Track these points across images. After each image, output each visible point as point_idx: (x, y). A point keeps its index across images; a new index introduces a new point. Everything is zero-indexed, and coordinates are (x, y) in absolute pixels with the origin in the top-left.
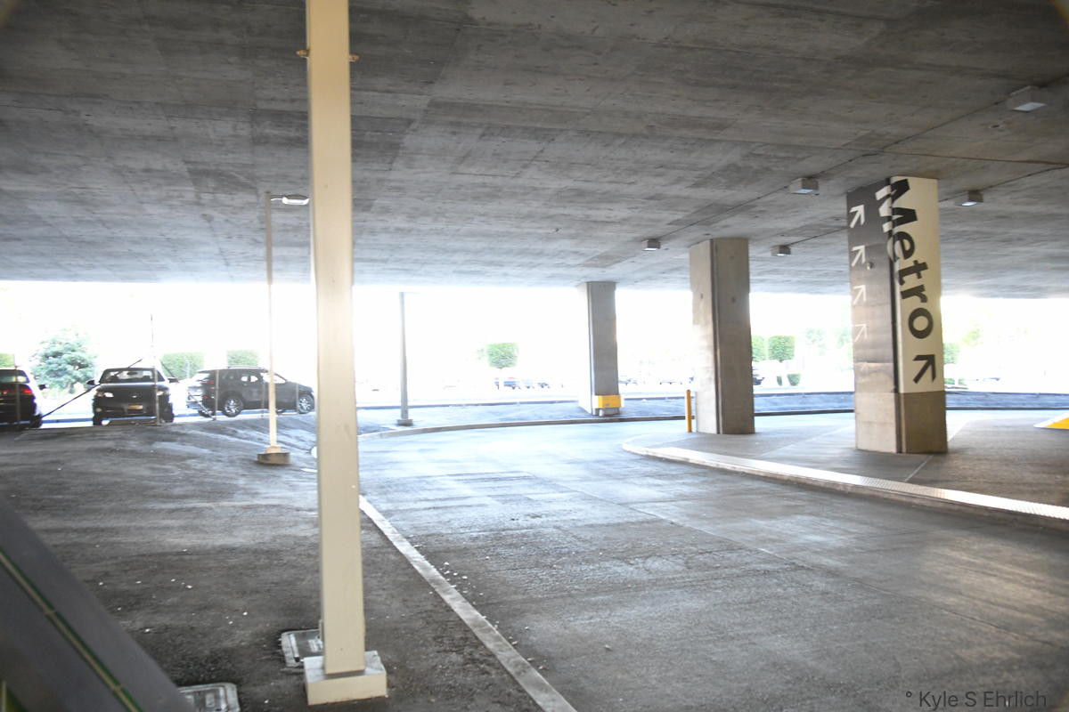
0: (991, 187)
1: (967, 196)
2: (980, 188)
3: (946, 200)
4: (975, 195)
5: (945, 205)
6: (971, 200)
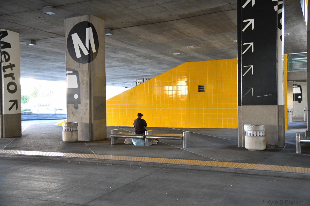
0: (39, 39)
1: (30, 42)
2: (35, 39)
3: (23, 41)
4: (33, 41)
5: (22, 43)
6: (32, 43)
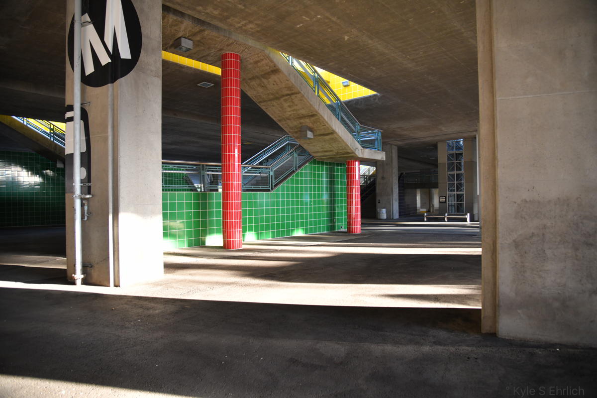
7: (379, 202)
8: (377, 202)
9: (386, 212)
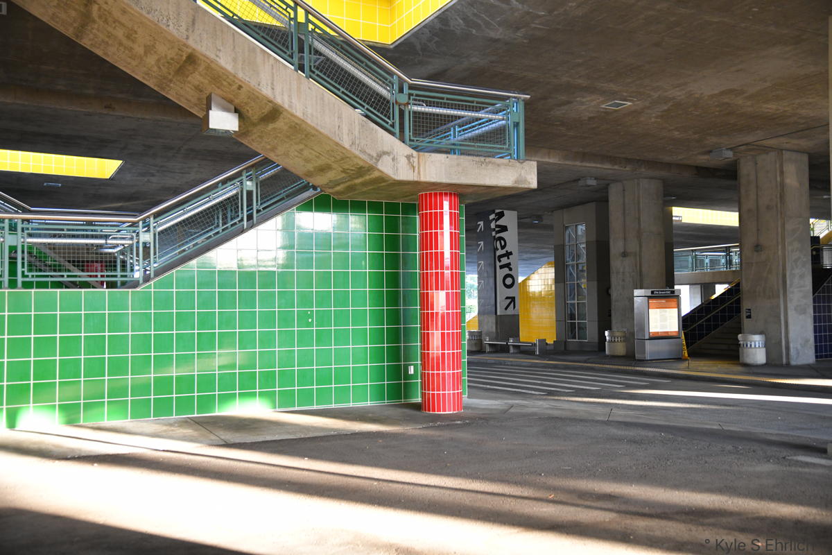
7: (749, 317)
8: (744, 314)
9: (767, 345)
